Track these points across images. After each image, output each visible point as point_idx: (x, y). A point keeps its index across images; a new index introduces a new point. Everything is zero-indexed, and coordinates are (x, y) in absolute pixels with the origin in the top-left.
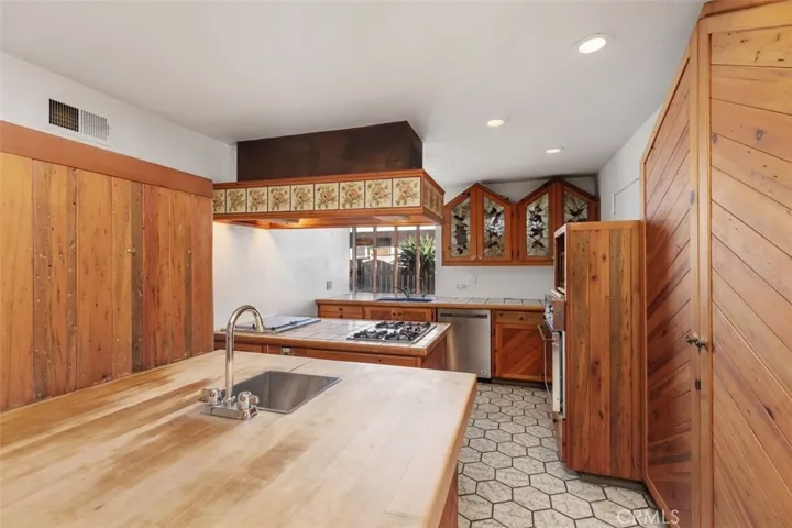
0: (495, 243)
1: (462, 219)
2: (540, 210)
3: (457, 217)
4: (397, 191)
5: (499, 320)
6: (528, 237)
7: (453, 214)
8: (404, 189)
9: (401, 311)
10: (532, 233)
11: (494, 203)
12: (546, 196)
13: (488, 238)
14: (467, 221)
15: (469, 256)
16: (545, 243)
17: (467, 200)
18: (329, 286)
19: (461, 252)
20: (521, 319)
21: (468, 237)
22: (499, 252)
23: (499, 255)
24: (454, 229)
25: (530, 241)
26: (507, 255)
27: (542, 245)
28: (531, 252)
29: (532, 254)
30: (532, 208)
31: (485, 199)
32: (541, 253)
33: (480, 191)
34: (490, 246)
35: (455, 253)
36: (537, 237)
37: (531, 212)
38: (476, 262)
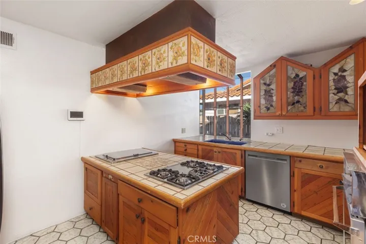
0: (298, 102)
1: (269, 85)
2: (345, 71)
3: (265, 84)
4: (171, 54)
5: (298, 165)
6: (331, 95)
7: (262, 82)
8: (176, 50)
9: (220, 150)
10: (336, 91)
11: (296, 70)
12: (352, 57)
13: (291, 98)
14: (273, 86)
15: (275, 113)
16: (351, 99)
17: (274, 70)
18: (183, 131)
19: (268, 109)
20: (321, 167)
21: (274, 98)
22: (302, 108)
23: (302, 111)
24: (263, 93)
25: (333, 98)
26: (309, 110)
27: (346, 101)
28: (334, 108)
29: (335, 109)
30: (336, 69)
31: (289, 67)
32: (347, 109)
33: (284, 62)
34: (293, 104)
35: (263, 110)
36: (341, 95)
37: (336, 74)
38: (281, 117)
